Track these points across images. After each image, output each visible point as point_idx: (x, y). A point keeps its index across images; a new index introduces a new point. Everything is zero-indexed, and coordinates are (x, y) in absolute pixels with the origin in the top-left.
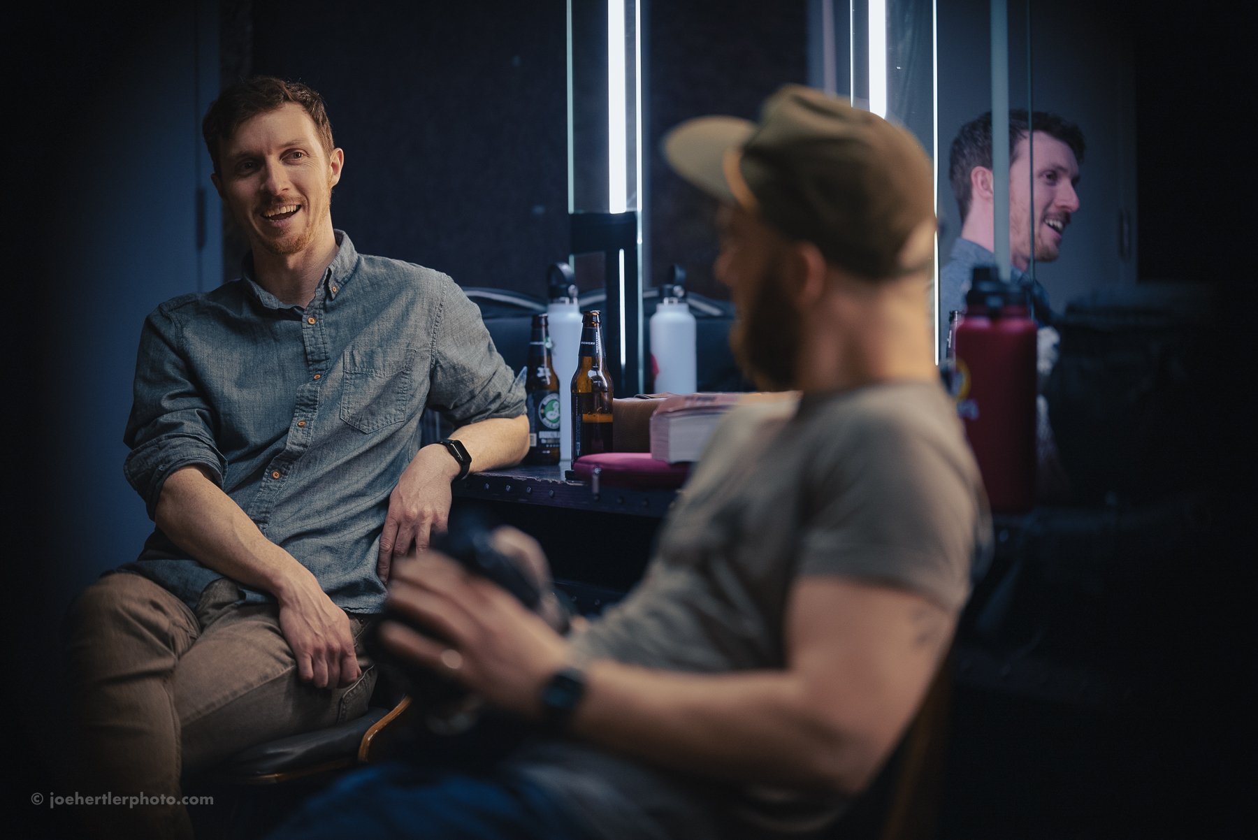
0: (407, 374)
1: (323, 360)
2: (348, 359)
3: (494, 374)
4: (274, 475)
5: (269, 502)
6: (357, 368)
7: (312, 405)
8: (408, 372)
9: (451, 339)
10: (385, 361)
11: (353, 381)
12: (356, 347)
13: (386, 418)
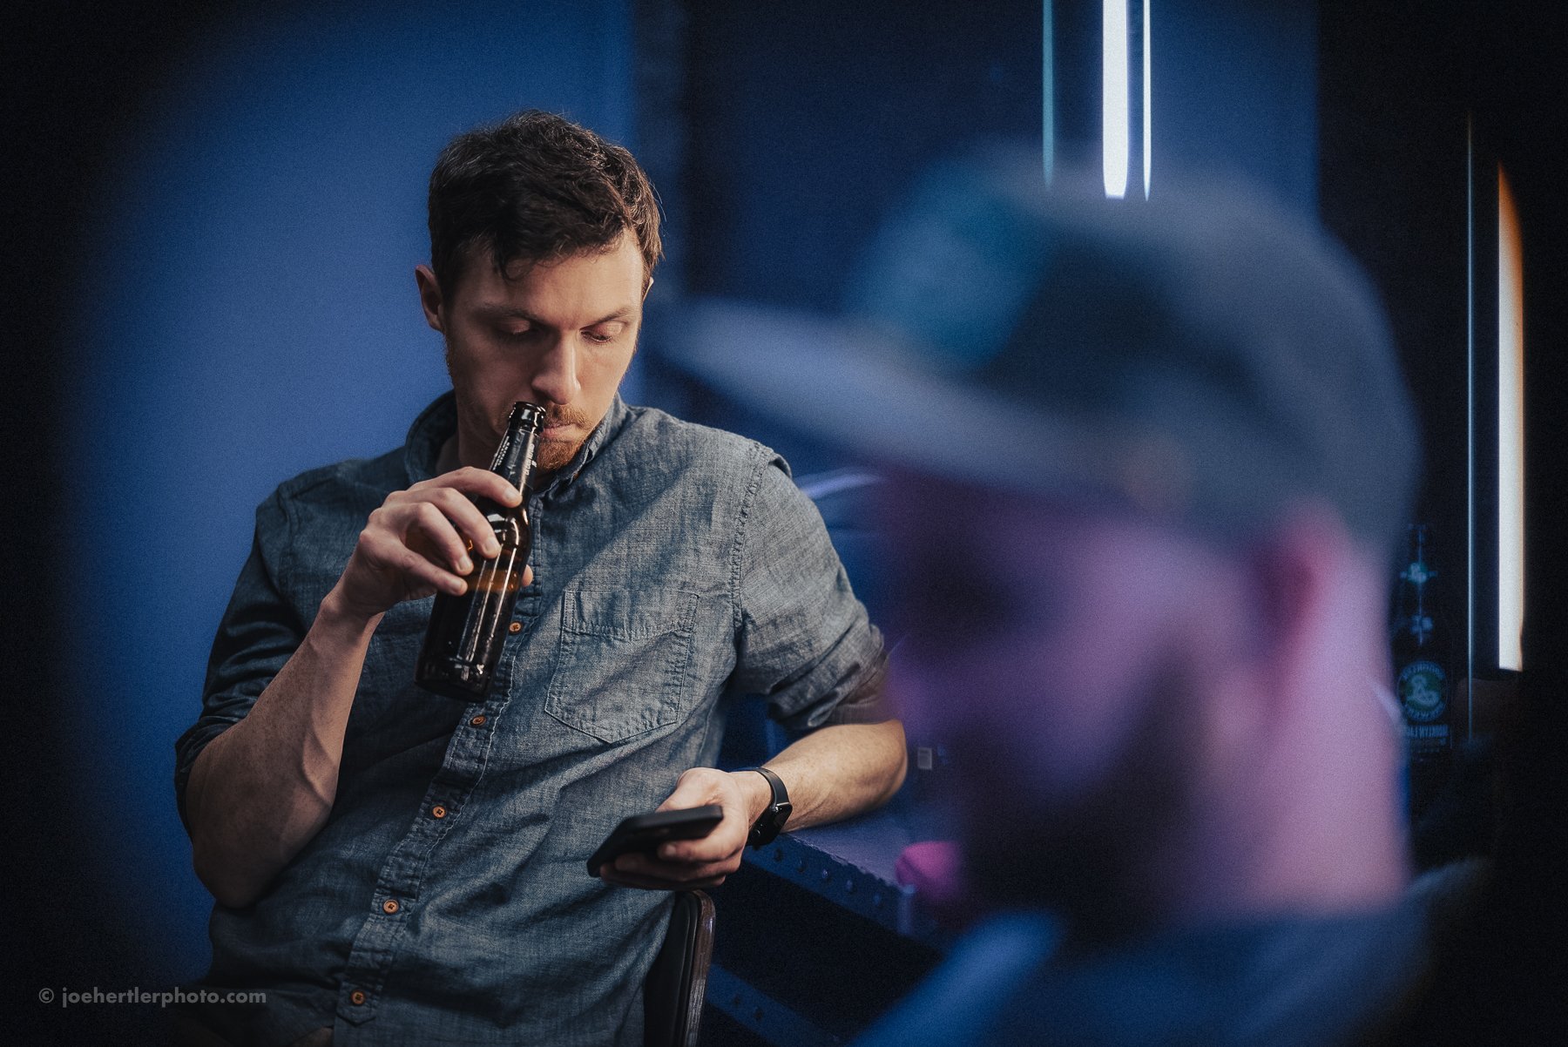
0: (683, 638)
1: (530, 595)
2: (570, 606)
3: (848, 631)
4: (435, 812)
5: (420, 859)
6: (584, 625)
7: (500, 687)
8: (686, 635)
9: (765, 573)
10: (632, 612)
11: (575, 647)
12: (587, 585)
13: (643, 717)
